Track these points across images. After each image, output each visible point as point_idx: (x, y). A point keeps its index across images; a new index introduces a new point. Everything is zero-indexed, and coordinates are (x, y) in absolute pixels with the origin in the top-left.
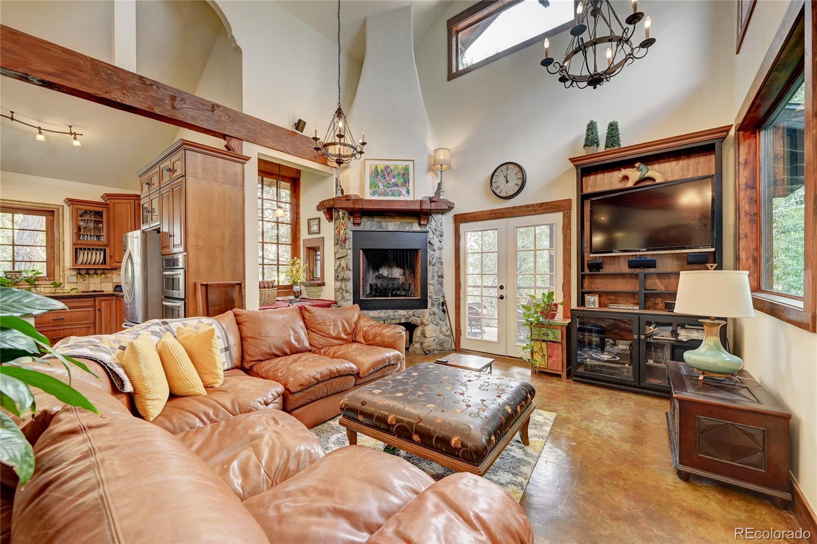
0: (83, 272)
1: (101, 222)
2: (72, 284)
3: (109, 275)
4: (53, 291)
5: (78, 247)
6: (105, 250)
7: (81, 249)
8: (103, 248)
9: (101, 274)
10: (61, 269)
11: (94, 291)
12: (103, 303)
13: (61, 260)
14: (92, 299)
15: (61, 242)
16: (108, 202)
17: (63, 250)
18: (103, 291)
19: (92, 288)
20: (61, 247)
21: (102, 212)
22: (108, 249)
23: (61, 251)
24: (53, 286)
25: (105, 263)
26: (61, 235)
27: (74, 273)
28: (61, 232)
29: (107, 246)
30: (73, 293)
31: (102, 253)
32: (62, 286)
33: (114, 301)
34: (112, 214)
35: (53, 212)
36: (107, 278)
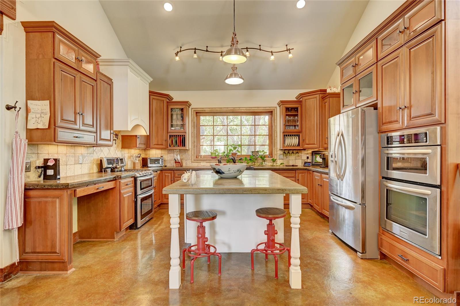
0: (286, 152)
1: (297, 115)
2: (281, 160)
3: (300, 154)
4: (272, 165)
5: (285, 134)
6: (299, 135)
7: (286, 135)
8: (298, 134)
9: (296, 153)
10: (276, 150)
11: (293, 166)
12: (300, 175)
13: (276, 144)
14: (294, 171)
15: (276, 132)
16: (301, 99)
17: (277, 137)
18: (297, 166)
19: (291, 163)
20: (276, 135)
21: (297, 108)
22: (301, 135)
23: (276, 137)
24: (272, 161)
25: (299, 146)
26: (276, 126)
27: (282, 152)
28: (276, 125)
29: (300, 132)
30: (282, 167)
31: (298, 137)
32: (276, 161)
33: (306, 174)
34: (304, 108)
35: (272, 112)
36: (298, 156)
